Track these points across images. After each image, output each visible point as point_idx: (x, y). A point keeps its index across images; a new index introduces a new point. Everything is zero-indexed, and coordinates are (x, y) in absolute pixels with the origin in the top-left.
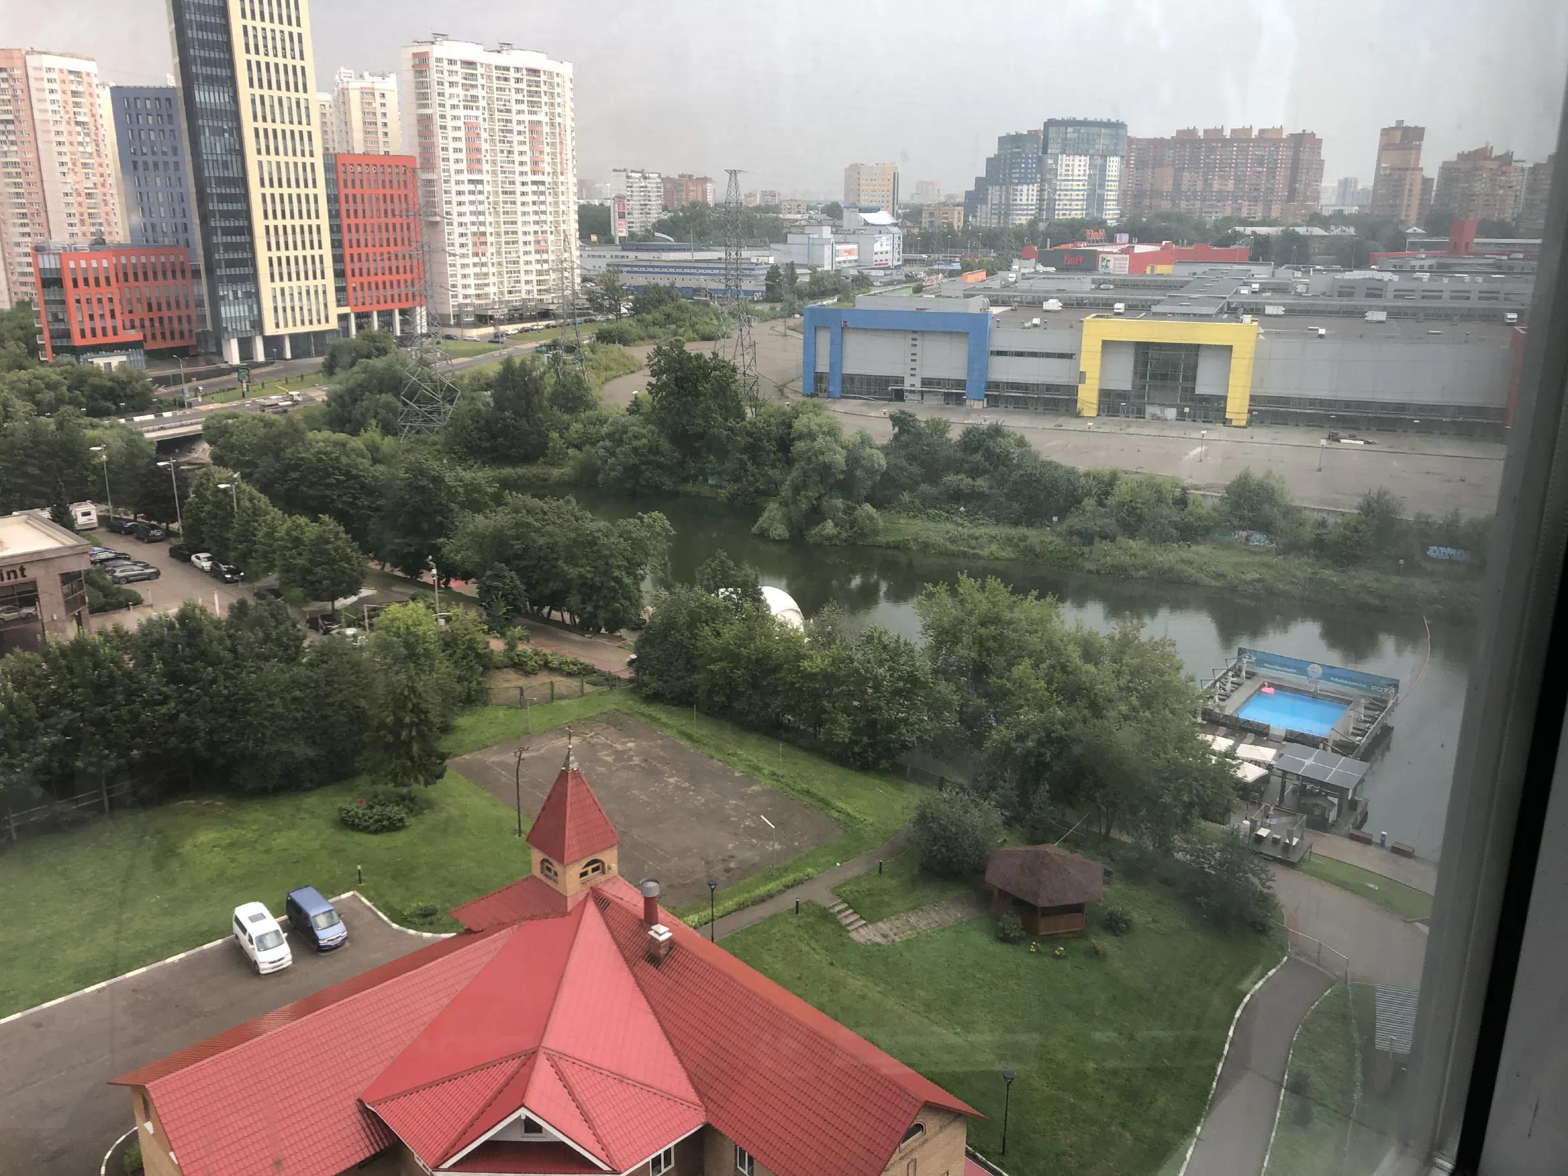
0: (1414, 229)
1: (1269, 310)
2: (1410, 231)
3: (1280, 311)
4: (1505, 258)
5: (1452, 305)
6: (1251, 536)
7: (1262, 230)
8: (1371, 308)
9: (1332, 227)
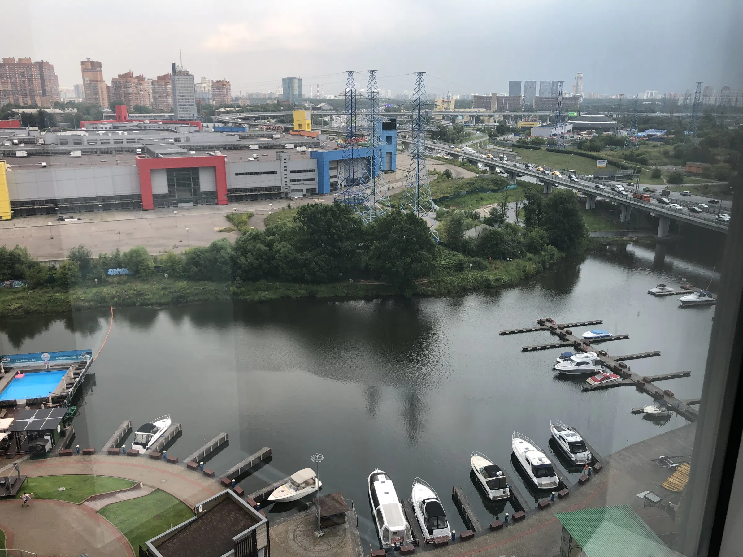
0: (106, 110)
1: (18, 154)
2: (105, 110)
3: (25, 154)
4: (142, 123)
5: (115, 146)
6: (13, 282)
7: (27, 111)
8: (74, 150)
9: (66, 109)
